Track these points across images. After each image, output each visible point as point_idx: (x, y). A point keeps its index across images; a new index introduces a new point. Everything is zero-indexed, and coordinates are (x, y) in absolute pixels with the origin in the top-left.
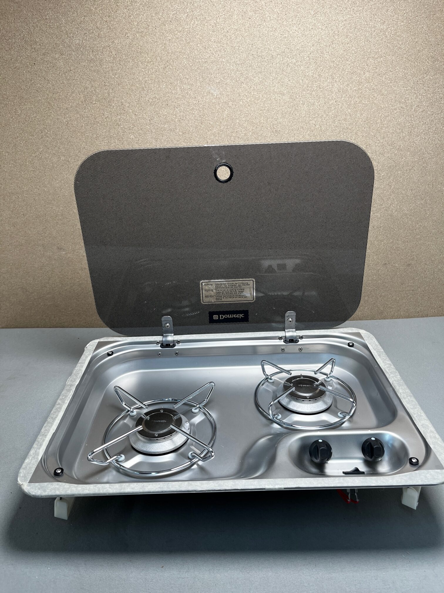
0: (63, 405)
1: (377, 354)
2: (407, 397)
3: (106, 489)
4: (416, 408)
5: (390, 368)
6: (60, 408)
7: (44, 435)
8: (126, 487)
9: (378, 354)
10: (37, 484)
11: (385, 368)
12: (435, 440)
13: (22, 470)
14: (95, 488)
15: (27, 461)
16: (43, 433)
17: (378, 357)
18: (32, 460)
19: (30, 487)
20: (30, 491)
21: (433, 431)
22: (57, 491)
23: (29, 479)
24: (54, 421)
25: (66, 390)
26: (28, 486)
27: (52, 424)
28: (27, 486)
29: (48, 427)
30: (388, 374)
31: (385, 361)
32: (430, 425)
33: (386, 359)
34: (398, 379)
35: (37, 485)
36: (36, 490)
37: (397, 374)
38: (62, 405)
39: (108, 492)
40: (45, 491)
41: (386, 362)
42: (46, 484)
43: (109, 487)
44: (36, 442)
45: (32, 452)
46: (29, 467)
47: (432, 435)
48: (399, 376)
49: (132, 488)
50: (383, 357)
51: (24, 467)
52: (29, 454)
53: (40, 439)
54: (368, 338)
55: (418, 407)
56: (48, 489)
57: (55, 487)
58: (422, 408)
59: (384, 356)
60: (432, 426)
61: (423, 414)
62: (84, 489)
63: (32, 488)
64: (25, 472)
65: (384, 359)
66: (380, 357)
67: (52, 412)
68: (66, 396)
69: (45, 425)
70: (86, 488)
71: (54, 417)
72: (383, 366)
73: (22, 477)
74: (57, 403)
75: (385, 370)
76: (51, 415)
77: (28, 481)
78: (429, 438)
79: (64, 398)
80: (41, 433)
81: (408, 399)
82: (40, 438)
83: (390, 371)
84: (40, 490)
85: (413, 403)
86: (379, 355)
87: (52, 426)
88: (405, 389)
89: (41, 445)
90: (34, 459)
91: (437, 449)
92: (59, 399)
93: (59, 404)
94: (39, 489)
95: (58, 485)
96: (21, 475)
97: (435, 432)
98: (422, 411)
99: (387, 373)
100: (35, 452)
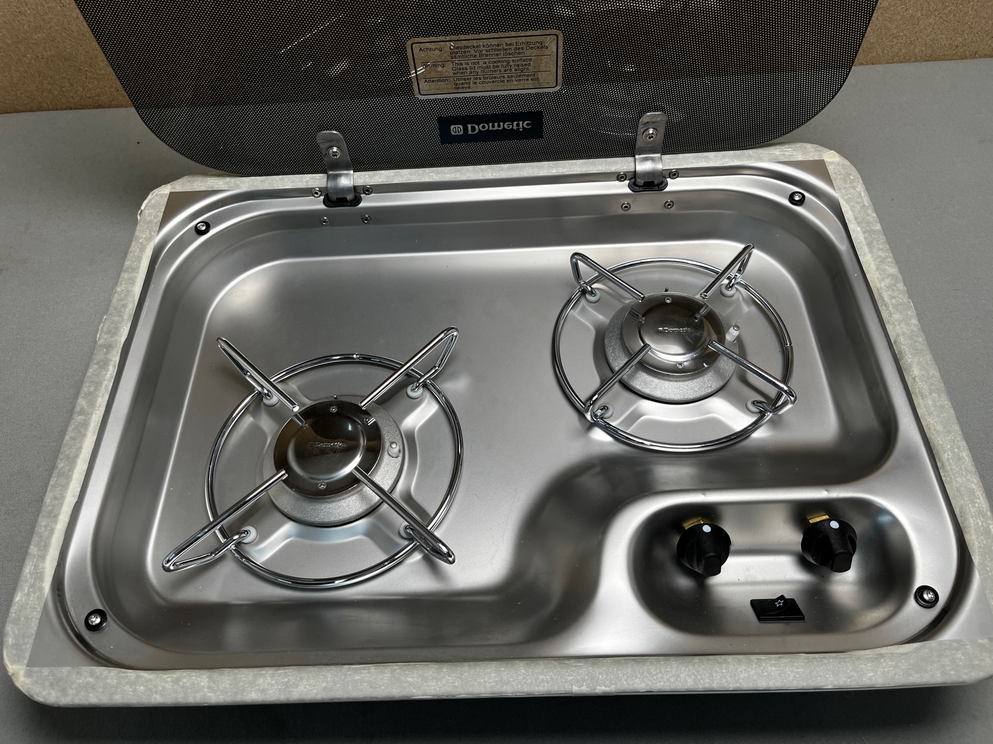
0: (92, 414)
1: (863, 240)
2: (930, 394)
3: (202, 694)
4: (949, 432)
5: (893, 290)
6: (85, 424)
7: (53, 514)
8: (247, 685)
9: (865, 238)
10: (46, 671)
11: (881, 288)
12: (985, 542)
13: (11, 625)
14: (176, 686)
15: (18, 598)
16: (49, 508)
17: (866, 249)
18: (28, 594)
19: (30, 680)
20: (32, 692)
21: (984, 510)
22: (91, 695)
23: (27, 655)
24: (71, 470)
25: (96, 363)
26: (28, 674)
27: (69, 477)
28: (24, 676)
29: (60, 488)
30: (887, 309)
31: (882, 267)
32: (980, 493)
33: (887, 257)
34: (913, 331)
35: (46, 673)
36: (44, 690)
37: (912, 312)
38: (88, 414)
39: (206, 701)
40: (64, 692)
41: (884, 270)
42: (65, 670)
43: (209, 688)
44: (35, 539)
45: (28, 569)
46: (25, 618)
47: (980, 524)
48: (914, 321)
49: (263, 691)
50: (879, 249)
51: (14, 615)
52: (22, 578)
53: (43, 529)
54: (845, 181)
55: (956, 427)
56: (72, 689)
57: (86, 680)
58: (967, 437)
59: (881, 246)
60: (984, 496)
61: (966, 455)
62: (150, 690)
63: (36, 682)
64: (16, 632)
65: (880, 256)
66: (871, 252)
67: (67, 438)
68: (98, 384)
69: (52, 483)
70: (155, 687)
71: (72, 455)
72: (877, 280)
73: (12, 646)
74: (78, 409)
75: (880, 294)
76: (65, 450)
77: (25, 662)
78: (973, 532)
79: (92, 389)
80: (44, 508)
81: (934, 401)
82: (44, 523)
83: (894, 301)
84: (54, 689)
85: (945, 415)
86: (870, 245)
87: (68, 484)
88: (928, 365)
89: (46, 547)
90: (34, 593)
91: (988, 569)
92: (82, 395)
93: (82, 412)
94: (52, 685)
95: (92, 674)
96: (8, 641)
97: (989, 514)
98: (963, 444)
99: (885, 305)
100: (35, 569)
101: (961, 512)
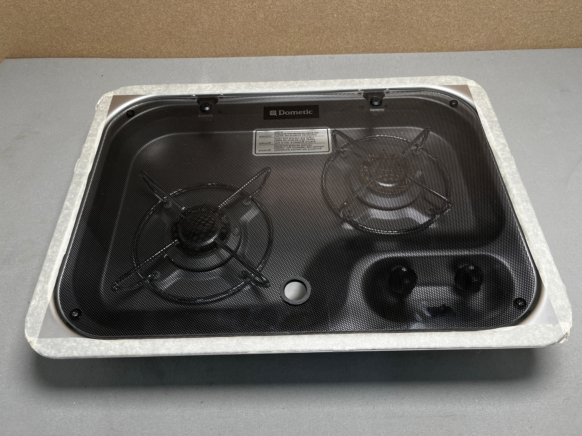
0: (72, 209)
1: (488, 126)
2: (522, 203)
3: (135, 350)
4: (532, 222)
5: (503, 151)
6: (69, 215)
7: (52, 260)
8: (160, 346)
9: (489, 125)
10: (49, 340)
11: (497, 150)
12: (550, 276)
13: (29, 317)
14: (121, 347)
15: (33, 303)
16: (50, 257)
17: (489, 130)
18: (39, 301)
19: (40, 345)
20: (41, 351)
21: (550, 260)
22: (74, 352)
23: (38, 332)
24: (62, 237)
25: (74, 183)
26: (39, 342)
27: (60, 242)
28: (36, 343)
29: (56, 247)
30: (500, 161)
31: (497, 139)
32: (548, 252)
33: (500, 134)
34: (513, 172)
35: (49, 341)
36: (48, 350)
37: (513, 162)
38: (71, 209)
39: (138, 354)
40: (59, 351)
41: (499, 141)
42: (60, 340)
43: (139, 347)
44: (43, 273)
45: (38, 288)
46: (37, 313)
47: (548, 267)
48: (514, 167)
49: (168, 349)
50: (496, 130)
51: (31, 312)
52: (35, 293)
53: (47, 267)
54: (479, 96)
55: (535, 219)
56: (63, 349)
57: (72, 345)
58: (541, 224)
59: (497, 129)
60: (550, 253)
61: (540, 233)
62: (108, 349)
63: (44, 346)
64: (32, 320)
65: (497, 134)
66: (492, 131)
67: (59, 222)
68: (76, 194)
69: (51, 244)
70: (110, 347)
71: (62, 230)
72: (495, 146)
73: (30, 328)
74: (65, 206)
75: (496, 153)
76: (58, 227)
77: (37, 336)
78: (544, 271)
79: (72, 196)
80: (47, 257)
81: (524, 206)
82: (47, 265)
83: (503, 156)
84: (54, 349)
85: (530, 213)
86: (491, 128)
87: (60, 245)
88: (521, 188)
89: (49, 277)
90: (42, 300)
91: (552, 290)
92: (67, 199)
93: (67, 208)
94: (52, 348)
95: (75, 341)
96: (27, 325)
97: (553, 262)
98: (539, 228)
99: (499, 159)
100: (43, 288)
101: (538, 262)
